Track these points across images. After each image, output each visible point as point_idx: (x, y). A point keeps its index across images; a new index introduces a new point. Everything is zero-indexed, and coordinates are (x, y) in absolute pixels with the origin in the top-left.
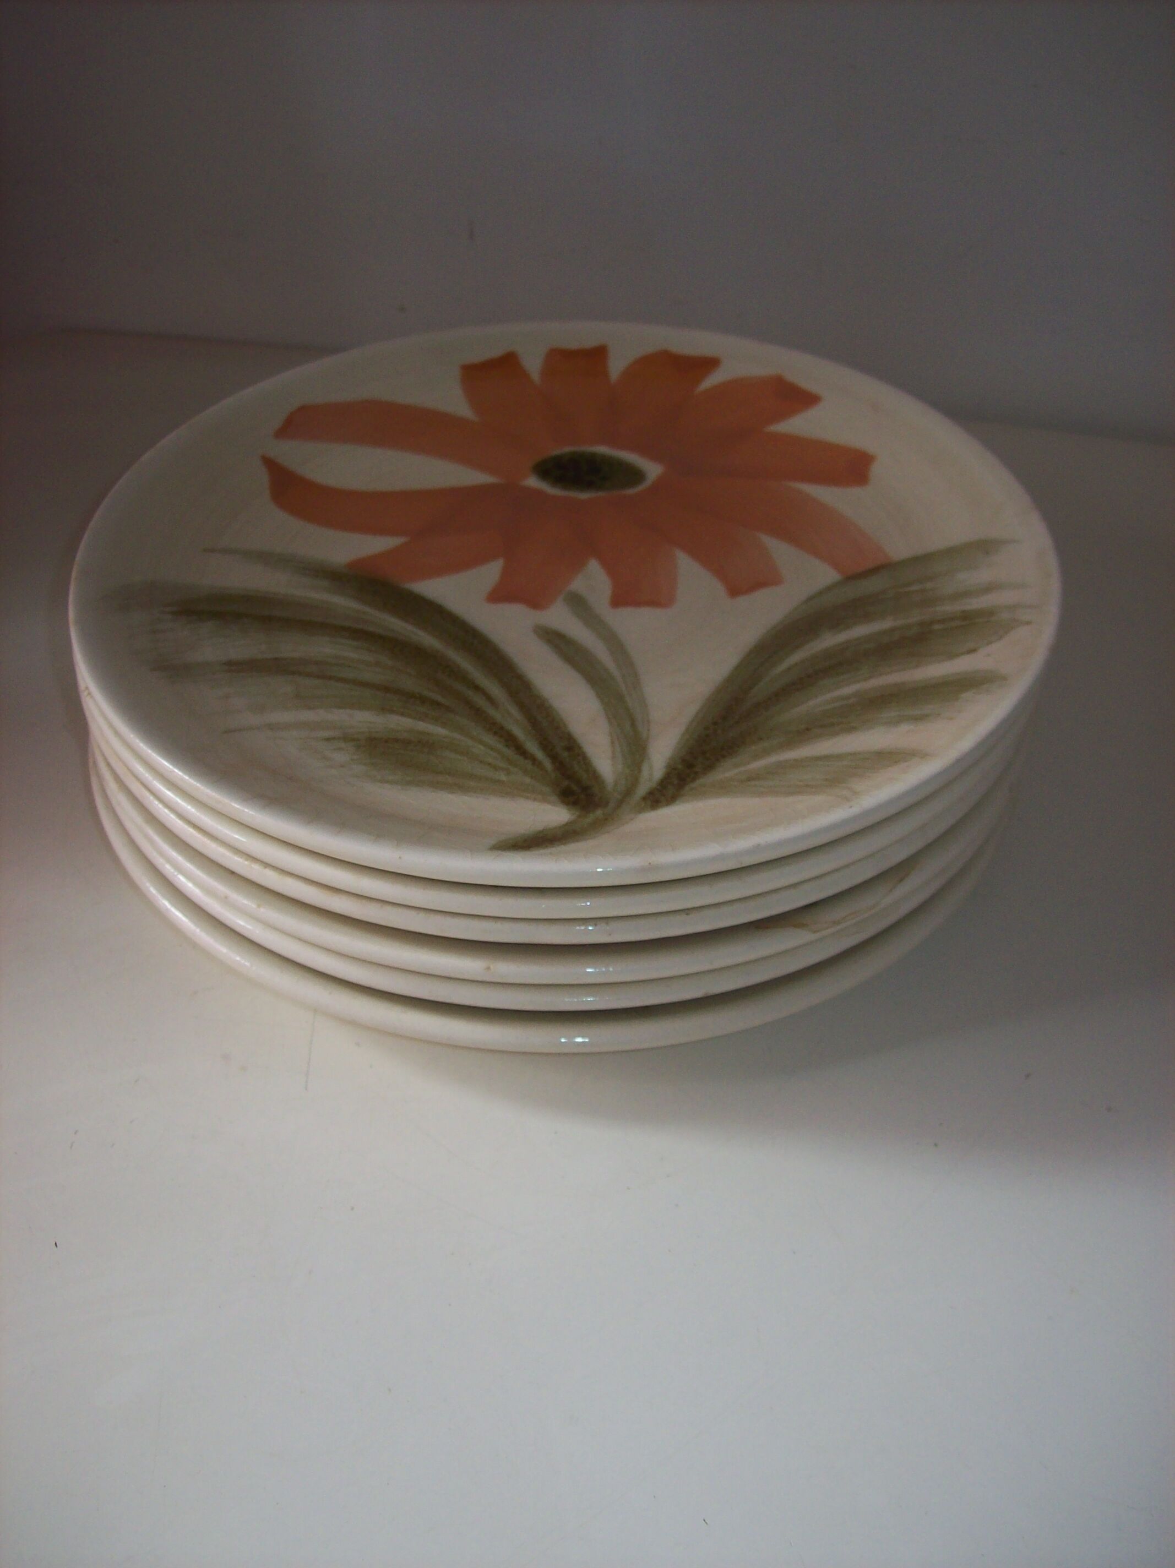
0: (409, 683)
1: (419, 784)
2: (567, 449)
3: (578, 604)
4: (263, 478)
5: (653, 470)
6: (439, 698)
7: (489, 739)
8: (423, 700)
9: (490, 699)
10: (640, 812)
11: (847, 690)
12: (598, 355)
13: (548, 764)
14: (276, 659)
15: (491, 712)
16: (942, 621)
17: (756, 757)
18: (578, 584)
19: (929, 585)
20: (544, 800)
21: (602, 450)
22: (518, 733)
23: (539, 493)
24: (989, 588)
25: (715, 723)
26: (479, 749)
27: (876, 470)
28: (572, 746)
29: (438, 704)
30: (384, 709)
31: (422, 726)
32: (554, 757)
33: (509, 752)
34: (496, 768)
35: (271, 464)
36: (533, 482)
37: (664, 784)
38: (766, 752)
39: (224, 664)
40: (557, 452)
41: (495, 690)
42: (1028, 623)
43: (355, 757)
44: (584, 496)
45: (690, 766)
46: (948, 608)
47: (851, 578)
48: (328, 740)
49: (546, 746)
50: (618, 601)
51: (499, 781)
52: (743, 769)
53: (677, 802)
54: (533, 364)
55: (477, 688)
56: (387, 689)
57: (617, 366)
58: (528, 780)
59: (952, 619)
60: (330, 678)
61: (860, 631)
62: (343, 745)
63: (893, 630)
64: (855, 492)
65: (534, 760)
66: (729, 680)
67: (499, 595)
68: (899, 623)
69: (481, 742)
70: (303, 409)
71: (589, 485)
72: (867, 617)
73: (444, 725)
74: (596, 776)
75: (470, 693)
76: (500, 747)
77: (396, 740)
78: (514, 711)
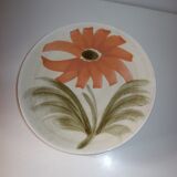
5: (100, 54)
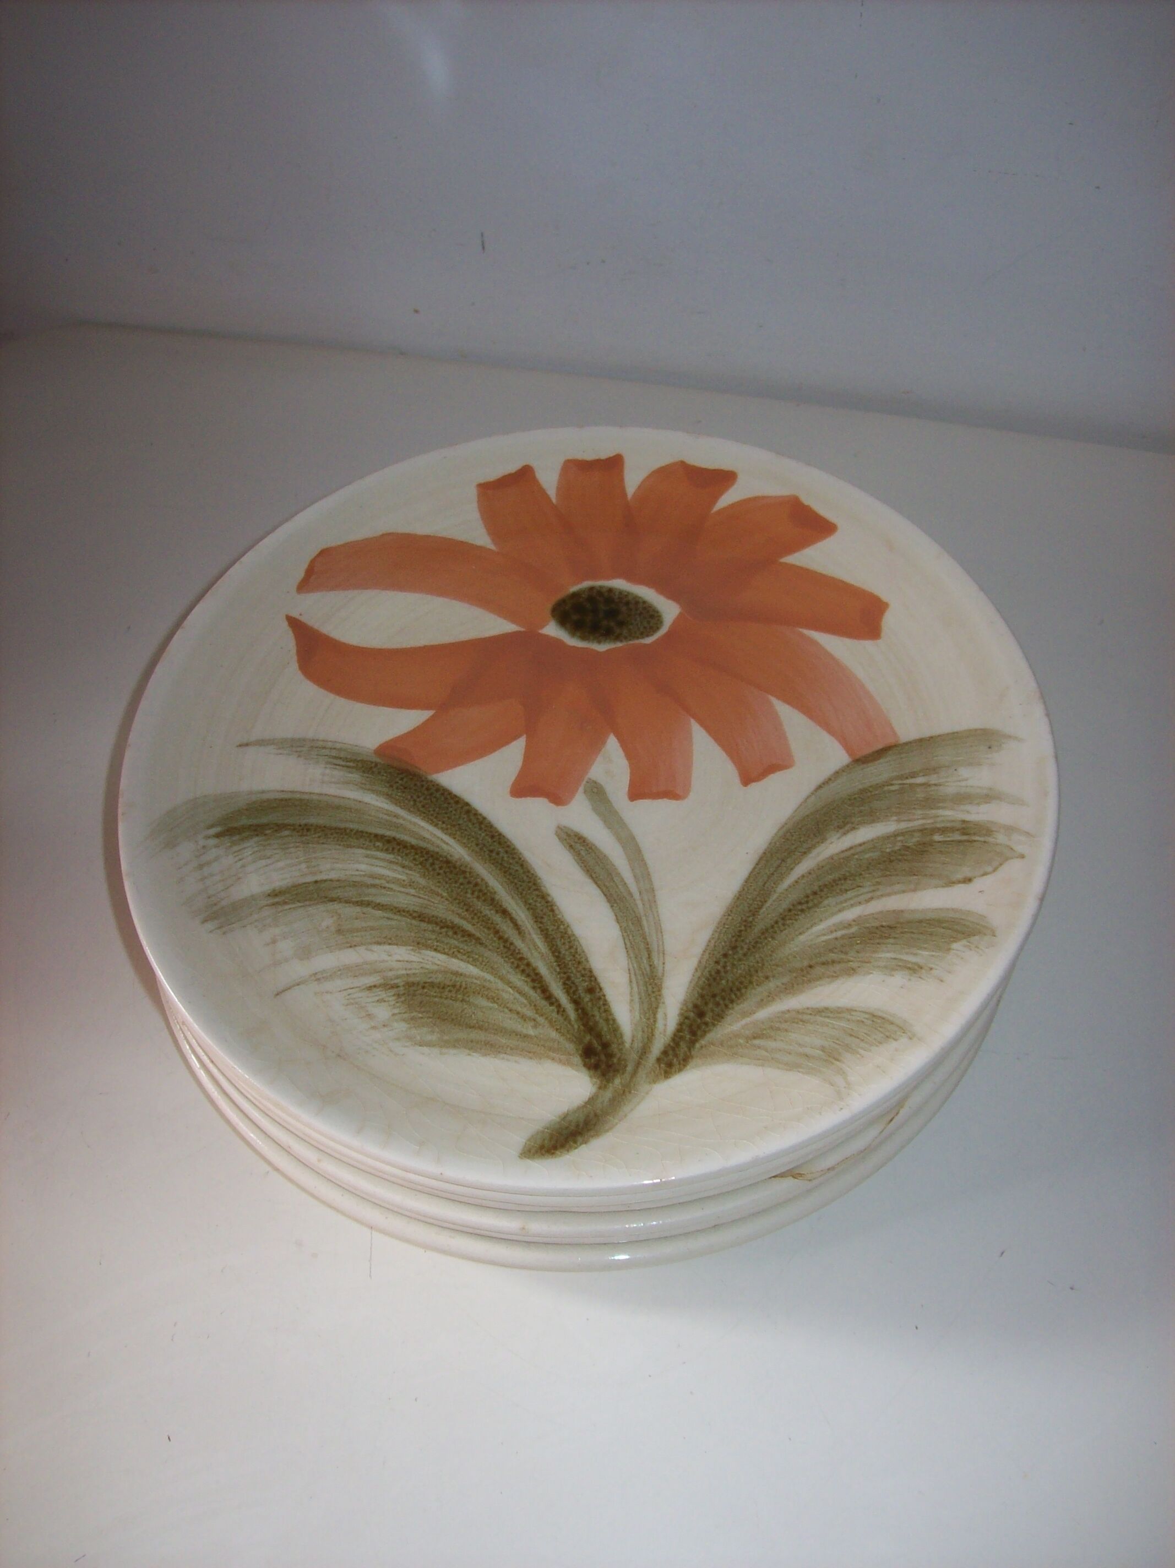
0: (442, 909)
1: (455, 1044)
2: (587, 584)
3: (597, 794)
4: (289, 642)
6: (468, 927)
7: (518, 980)
8: (455, 930)
9: (517, 926)
10: (654, 1082)
11: (850, 914)
12: (614, 464)
13: (572, 1014)
14: (316, 882)
15: (519, 943)
16: (943, 831)
17: (762, 1004)
18: (597, 771)
19: (933, 779)
20: (568, 1063)
21: (619, 584)
22: (543, 970)
23: (558, 643)
24: (989, 797)
25: (725, 955)
26: (508, 994)
27: (889, 621)
28: (594, 989)
29: (470, 935)
30: (420, 944)
31: (457, 965)
32: (576, 1002)
33: (535, 996)
34: (524, 1018)
35: (295, 624)
36: (552, 630)
37: (677, 1038)
38: (771, 998)
39: (269, 895)
40: (574, 589)
41: (522, 915)
42: (1022, 856)
43: (396, 1011)
44: (602, 647)
45: (701, 1014)
46: (949, 814)
47: (861, 761)
48: (370, 988)
49: (569, 986)
50: (636, 793)
51: (526, 1036)
52: (748, 1020)
53: (688, 1067)
54: (549, 479)
55: (505, 912)
56: (421, 917)
57: (633, 480)
58: (554, 1034)
59: (953, 830)
60: (368, 904)
61: (865, 834)
62: (383, 994)
63: (895, 835)
64: (868, 645)
65: (560, 1009)
66: (740, 897)
67: (523, 788)
68: (903, 826)
69: (509, 983)
70: (323, 553)
71: (608, 634)
72: (872, 817)
73: (474, 962)
74: (615, 1029)
75: (497, 919)
76: (527, 989)
77: (432, 985)
78: (540, 942)
